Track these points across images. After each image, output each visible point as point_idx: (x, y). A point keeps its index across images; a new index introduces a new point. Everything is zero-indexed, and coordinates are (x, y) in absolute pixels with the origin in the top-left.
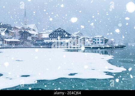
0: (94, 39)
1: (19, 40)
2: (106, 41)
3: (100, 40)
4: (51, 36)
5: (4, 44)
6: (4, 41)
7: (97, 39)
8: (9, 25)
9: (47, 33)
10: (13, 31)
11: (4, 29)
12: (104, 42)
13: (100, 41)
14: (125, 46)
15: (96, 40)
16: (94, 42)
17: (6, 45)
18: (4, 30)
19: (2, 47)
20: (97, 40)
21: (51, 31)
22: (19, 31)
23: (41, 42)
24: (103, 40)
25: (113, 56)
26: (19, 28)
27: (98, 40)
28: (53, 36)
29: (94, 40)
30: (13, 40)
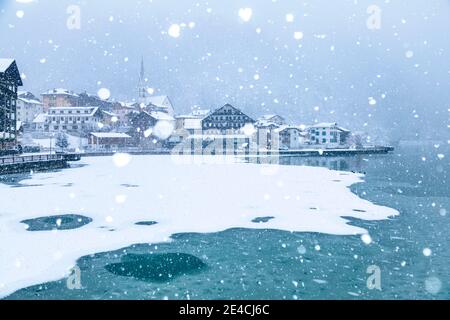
0: (313, 132)
1: (128, 136)
2: (344, 136)
3: (328, 133)
4: (205, 125)
5: (93, 145)
6: (92, 137)
7: (321, 131)
9: (196, 117)
11: (92, 107)
12: (338, 138)
13: (328, 137)
14: (392, 149)
15: (318, 134)
16: (313, 138)
17: (96, 147)
18: (92, 110)
19: (88, 152)
20: (321, 134)
21: (206, 113)
22: (127, 112)
24: (335, 134)
25: (362, 175)
26: (128, 105)
27: (324, 134)
29: (314, 135)
30: (112, 135)
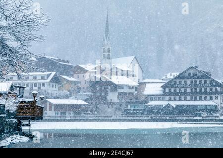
1: (86, 103)
4: (167, 90)
5: (48, 112)
6: (48, 103)
8: (64, 61)
10: (72, 79)
11: (49, 73)
17: (51, 114)
18: (48, 76)
23: (140, 107)
28: (172, 90)
30: (72, 101)
